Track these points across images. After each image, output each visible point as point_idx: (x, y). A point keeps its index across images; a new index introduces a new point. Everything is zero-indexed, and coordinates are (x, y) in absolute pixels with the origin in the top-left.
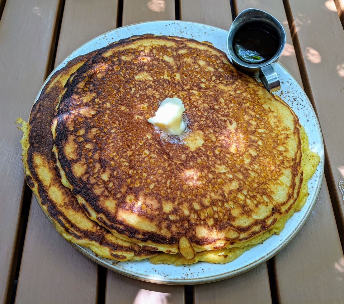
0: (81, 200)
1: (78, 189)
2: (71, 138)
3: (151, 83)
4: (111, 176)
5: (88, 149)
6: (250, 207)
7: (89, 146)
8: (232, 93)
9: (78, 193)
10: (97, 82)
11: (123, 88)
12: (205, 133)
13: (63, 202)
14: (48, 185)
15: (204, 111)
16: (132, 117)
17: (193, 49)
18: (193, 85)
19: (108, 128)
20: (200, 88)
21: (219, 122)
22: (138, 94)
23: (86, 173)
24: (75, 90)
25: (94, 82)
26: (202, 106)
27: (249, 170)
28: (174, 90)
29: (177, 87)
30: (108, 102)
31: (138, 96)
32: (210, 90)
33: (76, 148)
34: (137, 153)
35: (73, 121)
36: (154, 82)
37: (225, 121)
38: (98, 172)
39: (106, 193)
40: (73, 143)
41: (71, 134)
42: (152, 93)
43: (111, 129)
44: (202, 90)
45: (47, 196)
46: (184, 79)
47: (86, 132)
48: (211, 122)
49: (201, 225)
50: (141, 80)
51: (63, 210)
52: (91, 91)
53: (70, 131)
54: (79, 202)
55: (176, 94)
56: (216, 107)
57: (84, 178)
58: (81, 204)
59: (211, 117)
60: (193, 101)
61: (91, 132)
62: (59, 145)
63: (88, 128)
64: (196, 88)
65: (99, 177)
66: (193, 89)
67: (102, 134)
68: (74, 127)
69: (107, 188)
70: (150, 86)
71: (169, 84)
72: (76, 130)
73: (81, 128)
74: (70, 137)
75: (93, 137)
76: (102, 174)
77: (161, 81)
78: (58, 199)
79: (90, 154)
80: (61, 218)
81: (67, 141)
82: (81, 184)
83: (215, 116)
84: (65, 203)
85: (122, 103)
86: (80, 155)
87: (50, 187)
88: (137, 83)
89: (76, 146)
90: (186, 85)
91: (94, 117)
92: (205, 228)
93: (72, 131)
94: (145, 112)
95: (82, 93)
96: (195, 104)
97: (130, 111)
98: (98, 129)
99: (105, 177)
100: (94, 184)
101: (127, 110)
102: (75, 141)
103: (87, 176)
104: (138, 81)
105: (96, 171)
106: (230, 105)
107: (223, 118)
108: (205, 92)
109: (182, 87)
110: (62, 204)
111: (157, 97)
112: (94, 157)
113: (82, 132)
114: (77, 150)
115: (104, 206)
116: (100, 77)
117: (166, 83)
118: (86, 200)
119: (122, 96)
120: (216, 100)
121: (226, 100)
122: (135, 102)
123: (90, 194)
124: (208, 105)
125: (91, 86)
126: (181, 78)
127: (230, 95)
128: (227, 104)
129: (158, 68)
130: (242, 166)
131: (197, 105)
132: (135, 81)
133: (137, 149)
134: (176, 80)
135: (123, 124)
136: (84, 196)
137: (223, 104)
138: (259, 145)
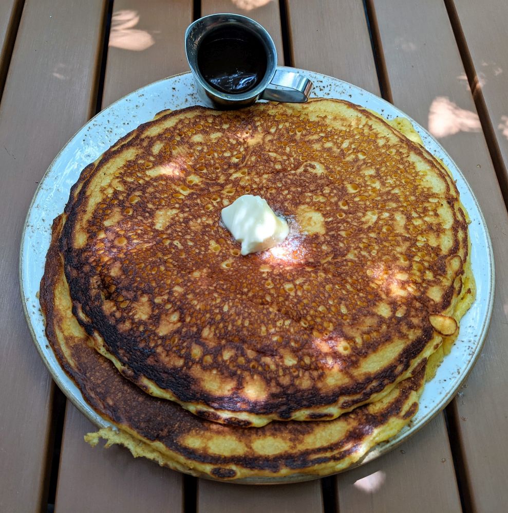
0: (301, 415)
1: (284, 408)
2: (196, 371)
3: (181, 215)
4: (295, 351)
5: (231, 357)
6: (434, 222)
7: (227, 355)
8: (269, 138)
9: (290, 410)
10: (126, 282)
11: (164, 255)
12: (308, 204)
13: (288, 441)
14: (246, 449)
15: (275, 183)
16: (222, 271)
17: (164, 133)
18: (225, 170)
19: (217, 311)
20: (236, 167)
21: (303, 178)
22: (188, 241)
23: (268, 382)
24: (112, 322)
25: (120, 286)
26: (264, 181)
27: (390, 191)
28: (214, 196)
29: (211, 190)
30: (173, 287)
31: (191, 244)
32: (247, 157)
33: (219, 373)
34: (281, 299)
35: (167, 353)
36: (183, 211)
37: (306, 171)
38: (277, 366)
39: (315, 374)
40: (208, 373)
41: (189, 368)
42: (200, 225)
43: (221, 308)
44: (241, 166)
45: (267, 459)
46: (206, 174)
47: (202, 345)
48: (296, 187)
49: (426, 288)
50: (168, 224)
51: (301, 447)
52: (135, 299)
53: (182, 367)
54: (302, 419)
55: (222, 198)
56: (278, 167)
57: (274, 390)
58: (307, 418)
59: (289, 181)
60: (249, 187)
61: (206, 339)
62: (195, 396)
63: (197, 338)
64: (232, 171)
65: (286, 369)
66: (231, 175)
67: (221, 325)
68: (180, 357)
69: (307, 368)
70: (186, 221)
71: (199, 196)
72: (188, 358)
73: (189, 348)
74: (193, 372)
75: (216, 341)
76: (283, 362)
77: (188, 202)
78: (279, 446)
79: (241, 360)
80: (314, 457)
81: (196, 381)
82: (280, 399)
83: (291, 177)
84: (291, 440)
85: (188, 271)
86: (233, 375)
87: (251, 448)
88: (169, 231)
89: (215, 372)
90: (218, 178)
91: (184, 321)
92: (433, 286)
93: (186, 364)
94: (224, 252)
95: (128, 313)
96: (254, 186)
97: (209, 268)
98: (208, 326)
99: (290, 361)
100: (293, 381)
101: (205, 270)
102: (205, 368)
103: (273, 384)
104: (167, 229)
105: (273, 367)
106: (286, 151)
107: (301, 169)
108: (246, 164)
109: (218, 184)
110: (290, 444)
111: (210, 222)
112: (251, 357)
113: (197, 351)
114: (223, 374)
115: (331, 387)
116: (120, 273)
117: (196, 199)
118: (308, 407)
119: (176, 264)
120: (268, 160)
121: (276, 152)
122: (199, 253)
123: (302, 396)
124: (269, 173)
125: (124, 293)
126: (201, 177)
127: (271, 141)
128: (284, 154)
129: (163, 192)
130: (381, 195)
131: (258, 185)
132: (162, 232)
133: (275, 295)
134: (200, 184)
135: (223, 289)
136: (300, 406)
137: (278, 157)
138: (364, 160)
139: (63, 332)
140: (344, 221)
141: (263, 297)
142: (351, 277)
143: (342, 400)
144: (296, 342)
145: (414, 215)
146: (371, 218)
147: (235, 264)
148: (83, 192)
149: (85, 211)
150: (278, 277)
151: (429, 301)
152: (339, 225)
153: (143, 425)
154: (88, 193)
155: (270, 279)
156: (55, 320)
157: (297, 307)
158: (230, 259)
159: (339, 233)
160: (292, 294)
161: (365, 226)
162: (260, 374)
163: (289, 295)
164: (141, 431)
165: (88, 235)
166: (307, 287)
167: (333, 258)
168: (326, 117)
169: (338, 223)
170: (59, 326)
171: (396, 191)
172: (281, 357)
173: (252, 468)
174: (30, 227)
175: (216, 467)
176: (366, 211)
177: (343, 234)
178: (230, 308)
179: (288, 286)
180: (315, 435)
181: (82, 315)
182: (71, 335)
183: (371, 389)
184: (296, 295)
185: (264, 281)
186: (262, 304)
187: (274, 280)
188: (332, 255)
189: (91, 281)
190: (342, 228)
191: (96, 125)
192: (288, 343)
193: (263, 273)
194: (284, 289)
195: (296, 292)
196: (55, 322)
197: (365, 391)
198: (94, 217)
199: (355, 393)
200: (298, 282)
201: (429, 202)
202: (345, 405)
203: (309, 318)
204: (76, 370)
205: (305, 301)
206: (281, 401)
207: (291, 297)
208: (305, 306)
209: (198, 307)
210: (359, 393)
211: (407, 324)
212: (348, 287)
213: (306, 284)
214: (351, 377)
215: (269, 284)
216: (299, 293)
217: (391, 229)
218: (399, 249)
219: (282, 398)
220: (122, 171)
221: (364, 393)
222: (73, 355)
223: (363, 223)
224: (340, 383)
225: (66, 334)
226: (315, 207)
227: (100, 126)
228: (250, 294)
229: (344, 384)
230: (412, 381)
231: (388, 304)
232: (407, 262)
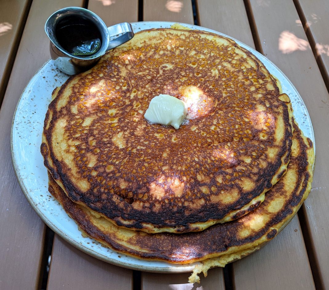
0: (274, 180)
1: (266, 183)
2: (214, 199)
3: (126, 133)
4: (246, 154)
5: (223, 179)
6: (240, 58)
7: (220, 180)
8: (129, 67)
9: (269, 181)
10: (135, 186)
11: (140, 157)
12: (181, 85)
13: (281, 196)
14: (268, 216)
15: (156, 86)
16: (175, 144)
17: (71, 99)
18: (125, 96)
19: (194, 164)
20: (128, 90)
21: (166, 75)
22: (144, 142)
23: (249, 177)
24: (148, 211)
25: (134, 190)
26: (150, 89)
27: (210, 55)
28: (132, 113)
29: (128, 111)
30: (162, 169)
31: (146, 143)
32: (129, 82)
33: (226, 191)
34: (216, 136)
35: (192, 202)
36: (125, 131)
37: (164, 71)
38: (246, 166)
39: (263, 157)
40: (220, 195)
41: (210, 200)
42: (141, 131)
43: (194, 161)
44: (130, 89)
45: (282, 211)
46: (117, 105)
47: (204, 184)
48: (167, 81)
49: (265, 87)
50: (125, 142)
51: (289, 194)
52: (148, 190)
53: (206, 203)
54: (276, 181)
55: (137, 111)
56: (149, 78)
57: (255, 178)
58: (278, 180)
59: (162, 81)
60: (145, 96)
61: (203, 181)
62: (225, 211)
63: (198, 184)
64: (128, 95)
65: (250, 165)
66: (130, 96)
67: (203, 168)
68: (200, 198)
69: (258, 158)
70: (132, 134)
71: (124, 118)
72: (204, 196)
73: (200, 191)
74: (213, 200)
75: (208, 178)
76: (246, 163)
77: (122, 124)
78: (280, 201)
79: (228, 177)
80: (298, 193)
81: (218, 204)
82: (261, 180)
83: (160, 78)
84: (281, 195)
85: (159, 156)
86: (232, 187)
87: (270, 213)
88: (129, 145)
89: (222, 192)
90: (124, 103)
91: (184, 181)
92: (267, 85)
93: (206, 200)
94: (166, 135)
95: (152, 200)
96: (147, 94)
97: (168, 147)
98: (198, 174)
99: (248, 160)
100: (258, 168)
101: (167, 150)
102: (217, 194)
103: (252, 176)
104: (127, 145)
105: (244, 169)
106: (145, 68)
107: (161, 72)
108: (132, 86)
109: (128, 105)
111: (144, 126)
112: (231, 172)
113: (204, 190)
114: (227, 190)
115: (274, 158)
116: (127, 184)
117: (124, 120)
118: (274, 174)
119: (150, 157)
120: (141, 78)
121: (141, 71)
122: (156, 144)
123: (268, 171)
124: (147, 84)
125: (140, 191)
126: (115, 108)
127: (132, 68)
128: (145, 69)
129: (103, 129)
130: (208, 60)
131: (149, 92)
132: (127, 148)
133: (212, 137)
134: (118, 112)
135: (185, 152)
136: (271, 176)
137: (144, 73)
138: (185, 49)
139: (123, 240)
140: (206, 81)
141: (207, 142)
142: (234, 104)
143: (283, 159)
144: (242, 150)
145: (230, 60)
146: (215, 72)
147: (178, 137)
148: (55, 161)
149: (70, 169)
150: (204, 128)
151: (272, 92)
152: (206, 84)
153: (214, 247)
154: (60, 159)
155: (201, 131)
156: (112, 238)
157: (226, 134)
158: (173, 135)
159: (209, 88)
160: (218, 130)
161: (217, 77)
162: (243, 176)
163: (218, 131)
164: (217, 250)
165: (86, 179)
166: (221, 122)
167: (218, 101)
168: (145, 41)
169: (205, 84)
170: (118, 239)
171: (212, 54)
172: (243, 162)
173: (281, 221)
174: (39, 205)
175: (266, 234)
176: (210, 71)
177: (211, 87)
178: (198, 158)
179: (213, 128)
180: (286, 185)
181: (126, 223)
182: (129, 238)
183: (289, 146)
184: (221, 129)
185: (199, 134)
186: (209, 145)
187: (204, 130)
188: (217, 100)
189: (114, 200)
190: (208, 85)
191: (19, 123)
192: (240, 153)
193: (195, 130)
194: (212, 130)
195: (219, 128)
196: (113, 239)
197: (287, 149)
198: (79, 167)
199: (285, 152)
200: (215, 123)
201: (229, 51)
202: (286, 161)
203: (236, 135)
204: (152, 252)
205: (227, 129)
206: (263, 180)
207: (219, 132)
208: (229, 131)
209: (184, 169)
210: (286, 151)
211: (275, 107)
212: (237, 109)
213: (220, 121)
214: (277, 146)
215: (203, 134)
216: (221, 127)
217: (228, 71)
218: (240, 78)
219: (262, 179)
220: (67, 134)
221: (288, 150)
222: (142, 247)
223: (215, 77)
224: (275, 153)
225: (125, 240)
226: (186, 84)
227: (21, 123)
228: (199, 145)
229: (278, 152)
230: (296, 131)
231: (260, 104)
232: (248, 81)
